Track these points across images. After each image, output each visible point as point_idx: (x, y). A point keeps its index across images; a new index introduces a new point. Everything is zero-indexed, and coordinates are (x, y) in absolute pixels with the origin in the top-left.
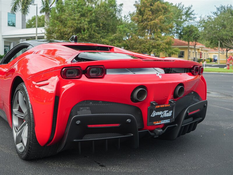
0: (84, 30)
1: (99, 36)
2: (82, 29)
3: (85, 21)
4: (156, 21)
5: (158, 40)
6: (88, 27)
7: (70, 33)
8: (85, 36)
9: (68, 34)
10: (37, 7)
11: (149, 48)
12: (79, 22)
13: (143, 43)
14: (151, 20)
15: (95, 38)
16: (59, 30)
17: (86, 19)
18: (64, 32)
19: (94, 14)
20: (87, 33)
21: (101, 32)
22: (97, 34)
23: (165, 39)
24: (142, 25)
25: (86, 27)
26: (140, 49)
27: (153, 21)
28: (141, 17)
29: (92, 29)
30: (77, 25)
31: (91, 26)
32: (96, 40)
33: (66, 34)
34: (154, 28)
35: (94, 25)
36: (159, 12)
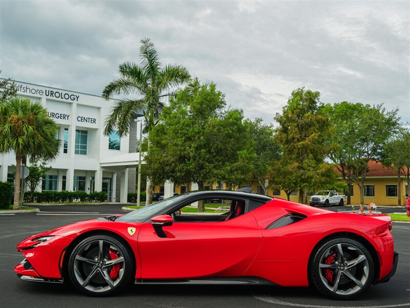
0: (189, 160)
1: (212, 165)
2: (186, 158)
3: (190, 147)
4: (307, 142)
5: (309, 170)
6: (194, 155)
7: (172, 163)
8: (191, 167)
9: (171, 165)
10: (141, 124)
11: (297, 181)
12: (183, 148)
13: (288, 175)
14: (299, 141)
15: (206, 169)
16: (158, 160)
17: (193, 145)
18: (164, 162)
19: (202, 138)
20: (192, 162)
21: (214, 160)
22: (207, 164)
23: (321, 169)
24: (287, 148)
25: (191, 154)
26: (284, 183)
27: (302, 143)
28: (284, 135)
29: (200, 158)
30: (180, 153)
31: (200, 152)
32: (206, 171)
33: (167, 165)
34: (304, 152)
35: (203, 152)
36: (310, 127)
